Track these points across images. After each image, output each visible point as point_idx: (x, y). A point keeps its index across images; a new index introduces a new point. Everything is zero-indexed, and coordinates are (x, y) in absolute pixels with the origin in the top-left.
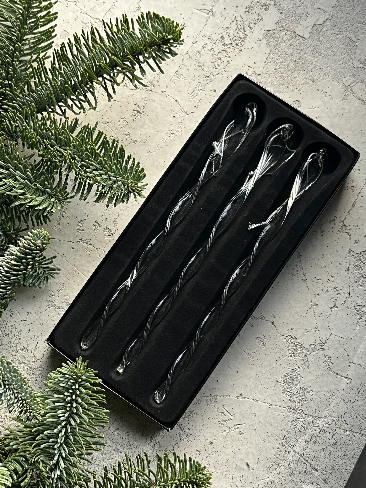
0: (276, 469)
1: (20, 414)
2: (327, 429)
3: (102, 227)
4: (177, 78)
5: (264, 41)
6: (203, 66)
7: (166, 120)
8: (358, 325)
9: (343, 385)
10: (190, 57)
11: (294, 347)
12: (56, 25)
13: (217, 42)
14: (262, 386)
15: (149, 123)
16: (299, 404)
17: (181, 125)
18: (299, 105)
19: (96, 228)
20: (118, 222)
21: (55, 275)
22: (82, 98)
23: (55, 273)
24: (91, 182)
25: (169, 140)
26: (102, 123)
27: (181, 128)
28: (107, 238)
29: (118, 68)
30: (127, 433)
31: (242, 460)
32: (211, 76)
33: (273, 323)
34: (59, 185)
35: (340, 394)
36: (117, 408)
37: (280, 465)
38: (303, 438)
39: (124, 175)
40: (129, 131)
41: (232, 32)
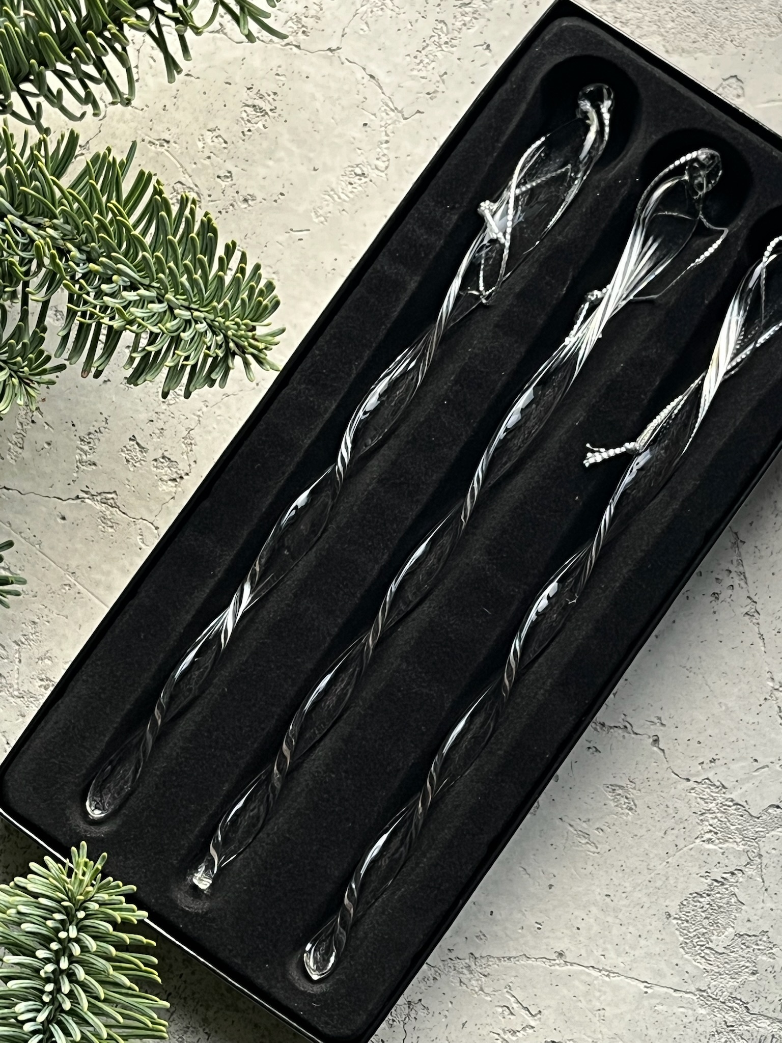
3: (152, 454)
4: (375, 9)
7: (340, 136)
11: (719, 815)
14: (623, 928)
15: (289, 145)
16: (733, 983)
17: (387, 148)
18: (740, 92)
19: (133, 459)
20: (198, 438)
21: (9, 599)
22: (90, 69)
23: (9, 592)
24: (116, 324)
25: (351, 195)
26: (150, 142)
27: (384, 159)
28: (163, 487)
33: (656, 741)
34: (18, 333)
36: (194, 993)
39: (215, 304)
40: (230, 166)
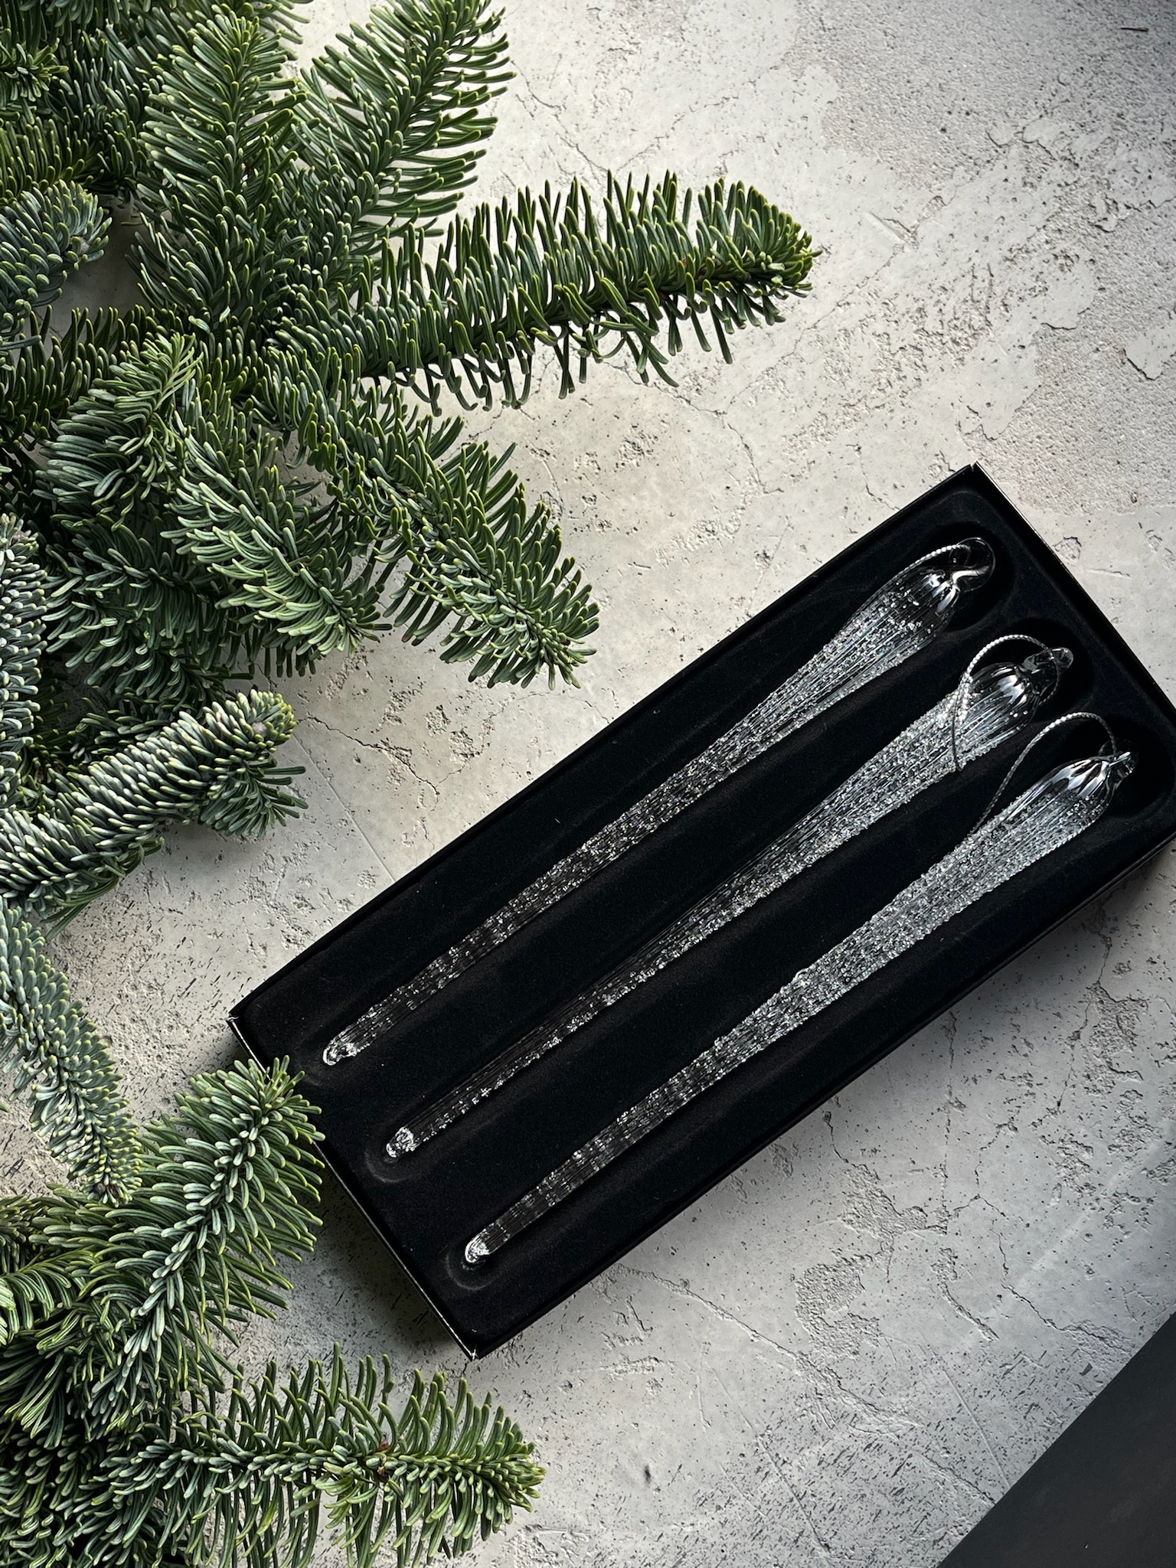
0: (719, 1508)
1: (77, 1170)
2: (887, 1445)
3: (452, 727)
4: (767, 387)
5: (1032, 353)
6: (846, 374)
7: (703, 491)
8: (1056, 1193)
9: (968, 1343)
10: (820, 340)
11: (865, 1201)
12: (482, 153)
13: (903, 320)
14: (749, 1277)
16: (833, 1356)
17: (742, 515)
18: (1075, 554)
19: (434, 726)
20: (497, 725)
21: (287, 817)
22: (494, 367)
23: (290, 813)
24: (446, 603)
25: (697, 547)
26: (533, 450)
27: (737, 522)
28: (454, 759)
29: (612, 313)
30: (355, 1289)
31: (636, 1456)
32: (861, 407)
33: (828, 1117)
34: (357, 585)
35: (951, 1365)
36: (349, 1217)
37: (734, 1502)
38: (816, 1449)
39: (539, 610)
40: (596, 491)
41: (952, 303)
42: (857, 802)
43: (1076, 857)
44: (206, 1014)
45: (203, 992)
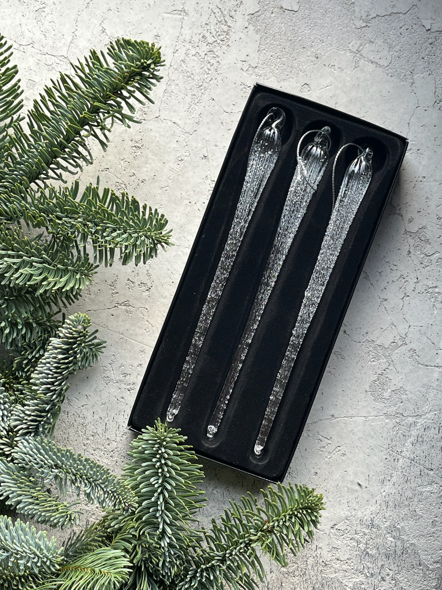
0: (389, 480)
2: (430, 425)
3: (137, 283)
4: (168, 98)
5: (251, 27)
6: (192, 76)
8: (434, 308)
9: (436, 375)
11: (374, 351)
12: (19, 81)
13: (200, 44)
14: (352, 400)
15: (152, 157)
16: (395, 408)
17: (188, 148)
18: (309, 89)
19: (130, 287)
20: (151, 273)
21: (103, 350)
24: (112, 246)
25: (180, 169)
27: (188, 152)
28: (144, 294)
29: (101, 110)
30: (226, 488)
31: (352, 482)
32: (205, 84)
33: (345, 332)
35: (435, 386)
37: (393, 475)
38: (408, 441)
39: (145, 228)
40: (133, 171)
41: (212, 27)
42: (289, 223)
43: (372, 195)
44: (118, 432)
45: (112, 426)
